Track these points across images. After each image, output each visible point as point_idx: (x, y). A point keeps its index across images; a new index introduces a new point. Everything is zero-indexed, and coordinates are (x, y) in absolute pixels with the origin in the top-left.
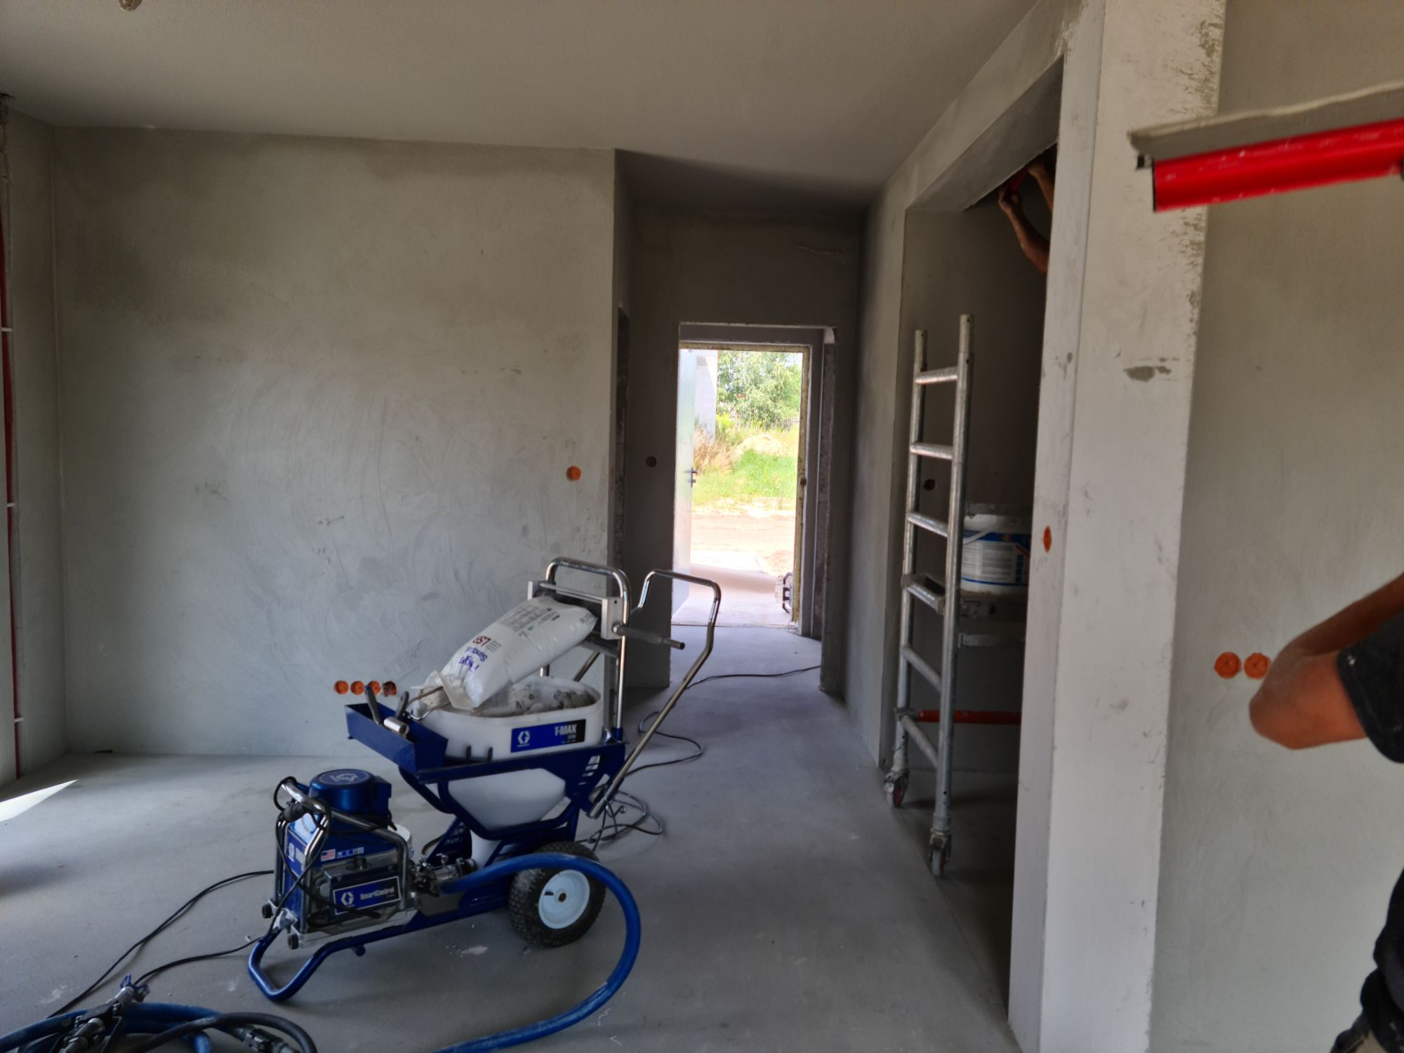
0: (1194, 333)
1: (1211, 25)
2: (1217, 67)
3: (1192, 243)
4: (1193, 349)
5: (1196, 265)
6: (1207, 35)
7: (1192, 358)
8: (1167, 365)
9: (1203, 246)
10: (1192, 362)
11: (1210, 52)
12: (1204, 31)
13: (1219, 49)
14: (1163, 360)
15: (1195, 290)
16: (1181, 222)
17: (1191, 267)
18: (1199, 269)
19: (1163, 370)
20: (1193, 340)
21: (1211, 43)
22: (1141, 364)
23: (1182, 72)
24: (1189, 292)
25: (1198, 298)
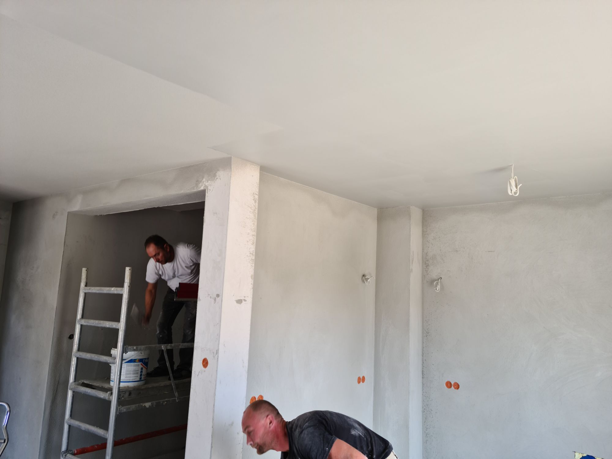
0: (252, 288)
1: (256, 194)
2: (257, 207)
3: (252, 259)
4: (252, 293)
5: (252, 266)
6: (254, 197)
7: (252, 296)
8: (246, 299)
9: (254, 260)
10: (252, 298)
11: (255, 202)
12: (254, 196)
13: (257, 201)
14: (245, 297)
15: (252, 274)
16: (249, 253)
17: (251, 267)
18: (253, 268)
19: (245, 300)
20: (252, 290)
21: (255, 199)
22: (239, 298)
23: (249, 206)
24: (251, 275)
25: (253, 277)
